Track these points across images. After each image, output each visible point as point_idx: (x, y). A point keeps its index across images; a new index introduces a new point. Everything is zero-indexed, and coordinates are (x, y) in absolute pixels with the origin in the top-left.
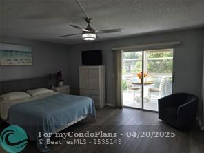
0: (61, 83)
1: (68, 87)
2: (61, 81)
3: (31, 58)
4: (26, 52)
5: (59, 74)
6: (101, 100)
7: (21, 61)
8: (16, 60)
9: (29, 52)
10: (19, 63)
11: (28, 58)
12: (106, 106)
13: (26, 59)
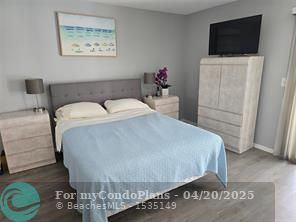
0: (165, 91)
1: (177, 99)
2: (166, 87)
3: (114, 42)
4: (105, 31)
5: (162, 74)
6: (242, 136)
7: (97, 48)
8: (89, 45)
9: (110, 31)
10: (93, 50)
11: (108, 42)
12: (254, 149)
13: (105, 45)
